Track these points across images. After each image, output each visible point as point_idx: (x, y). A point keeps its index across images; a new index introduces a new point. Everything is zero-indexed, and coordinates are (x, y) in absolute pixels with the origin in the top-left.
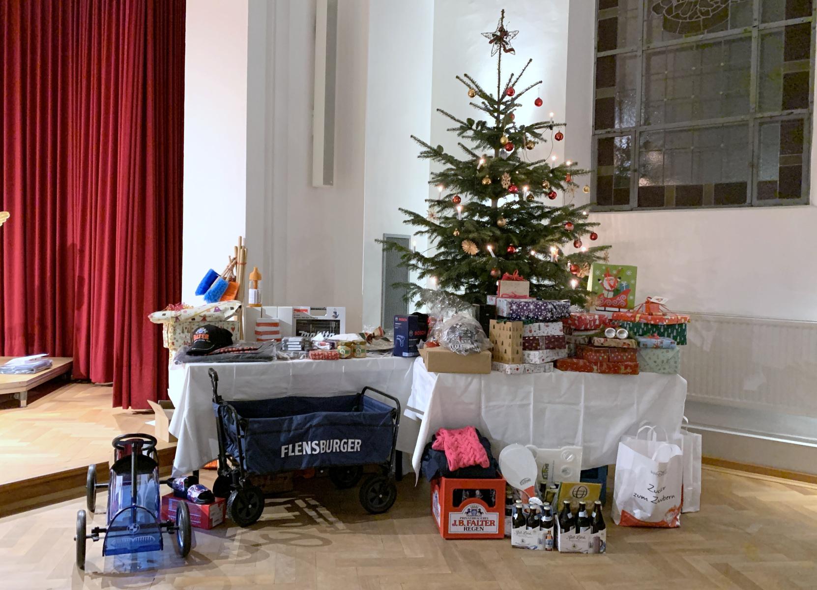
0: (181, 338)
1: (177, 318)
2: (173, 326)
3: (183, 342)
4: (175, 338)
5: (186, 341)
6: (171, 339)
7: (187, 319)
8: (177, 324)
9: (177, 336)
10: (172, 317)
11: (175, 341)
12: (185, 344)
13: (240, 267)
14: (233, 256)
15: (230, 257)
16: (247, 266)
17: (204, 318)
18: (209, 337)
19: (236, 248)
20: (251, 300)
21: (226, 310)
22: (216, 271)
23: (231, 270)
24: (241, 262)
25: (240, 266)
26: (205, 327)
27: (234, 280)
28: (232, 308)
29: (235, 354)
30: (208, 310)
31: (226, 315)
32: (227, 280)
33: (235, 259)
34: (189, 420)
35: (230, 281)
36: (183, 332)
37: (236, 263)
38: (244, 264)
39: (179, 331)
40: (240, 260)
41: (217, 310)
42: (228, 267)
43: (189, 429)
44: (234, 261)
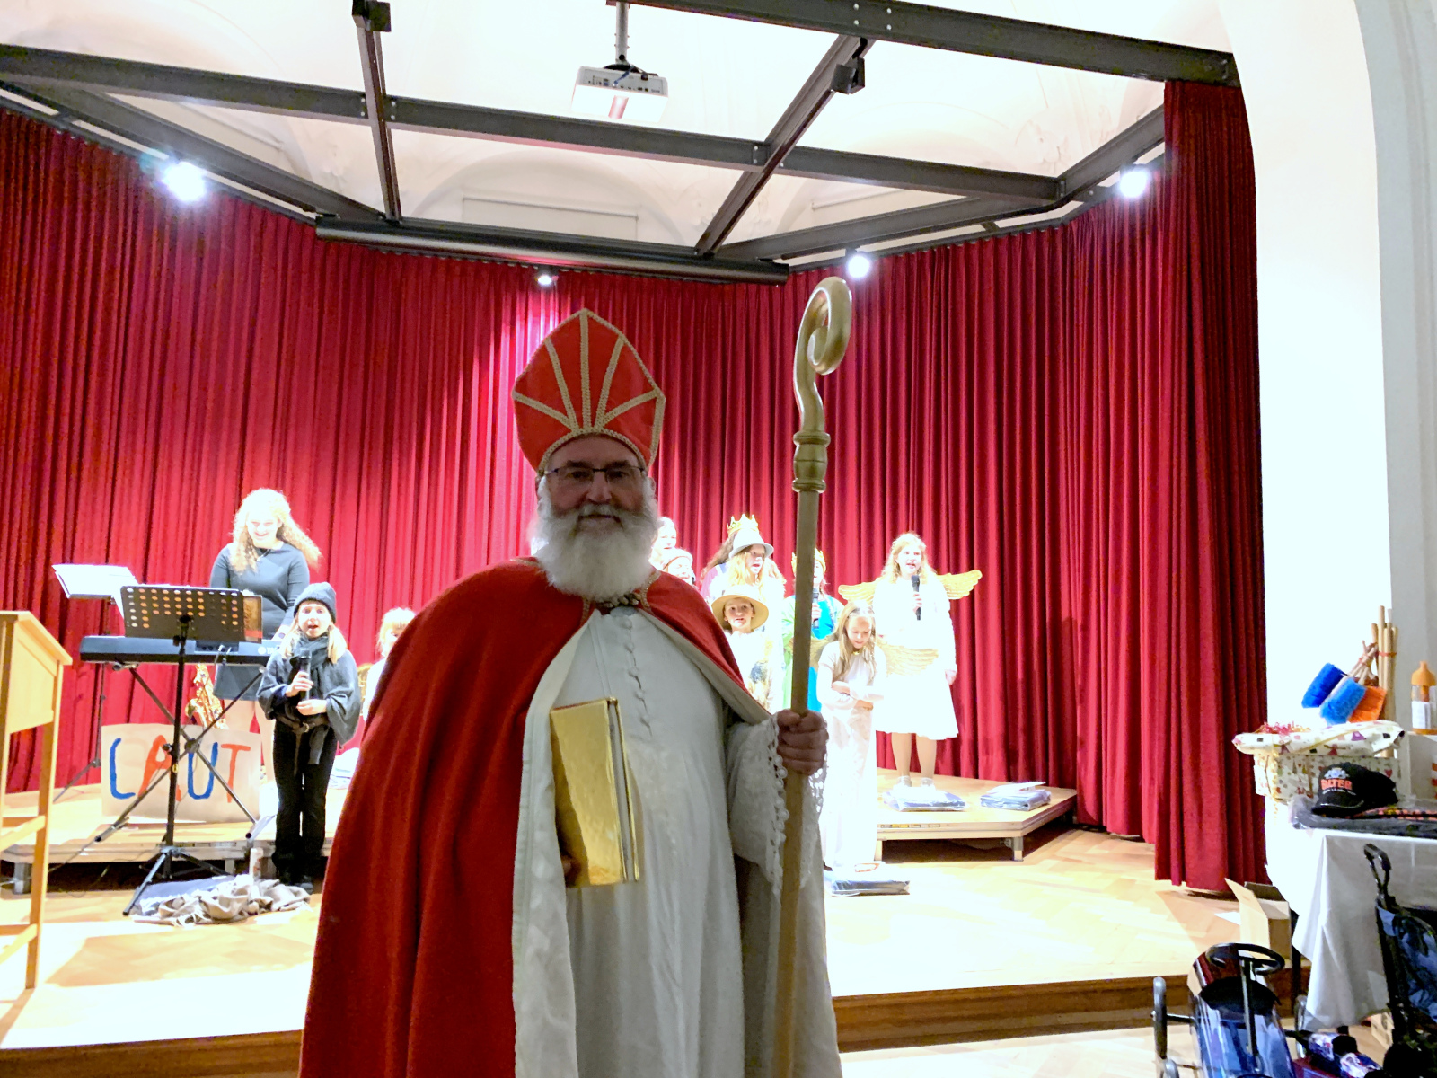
0: (1294, 782)
1: (1283, 747)
2: (1276, 760)
3: (1295, 788)
4: (1281, 782)
5: (1301, 788)
6: (1275, 783)
7: (1301, 750)
8: (1284, 757)
9: (1285, 778)
10: (1275, 745)
11: (1281, 786)
12: (1300, 793)
13: (1384, 661)
14: (1370, 641)
15: (1364, 642)
16: (1398, 659)
17: (1334, 751)
18: (1353, 786)
19: (1375, 626)
20: (1419, 720)
21: (1374, 738)
22: (1339, 666)
23: (1368, 664)
24: (1386, 651)
25: (1386, 658)
26: (1344, 767)
27: (1375, 682)
28: (1387, 736)
29: (1410, 821)
30: (1341, 737)
31: (1376, 747)
32: (1361, 682)
33: (1373, 645)
34: (1332, 932)
35: (1366, 684)
36: (1295, 772)
37: (1377, 654)
38: (1392, 655)
39: (1287, 769)
40: (1384, 647)
41: (1358, 737)
42: (1361, 659)
43: (1331, 948)
44: (1373, 650)
